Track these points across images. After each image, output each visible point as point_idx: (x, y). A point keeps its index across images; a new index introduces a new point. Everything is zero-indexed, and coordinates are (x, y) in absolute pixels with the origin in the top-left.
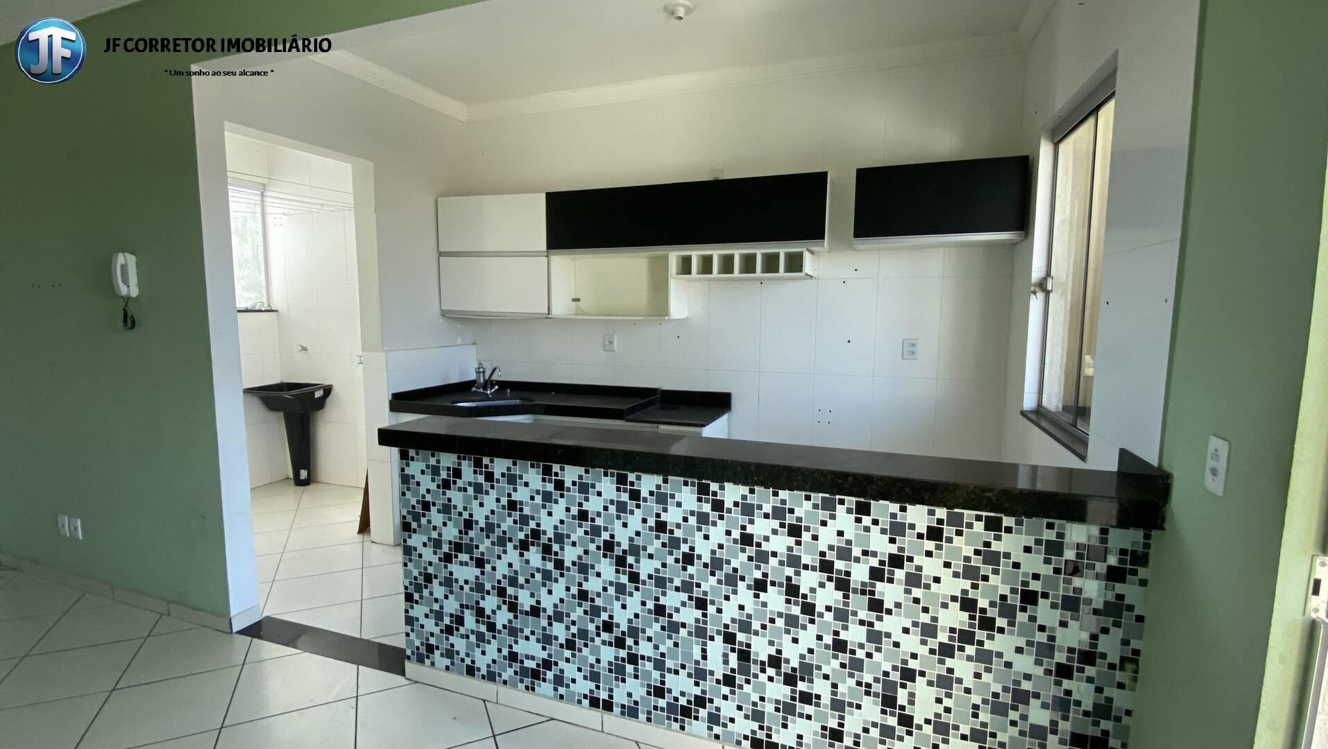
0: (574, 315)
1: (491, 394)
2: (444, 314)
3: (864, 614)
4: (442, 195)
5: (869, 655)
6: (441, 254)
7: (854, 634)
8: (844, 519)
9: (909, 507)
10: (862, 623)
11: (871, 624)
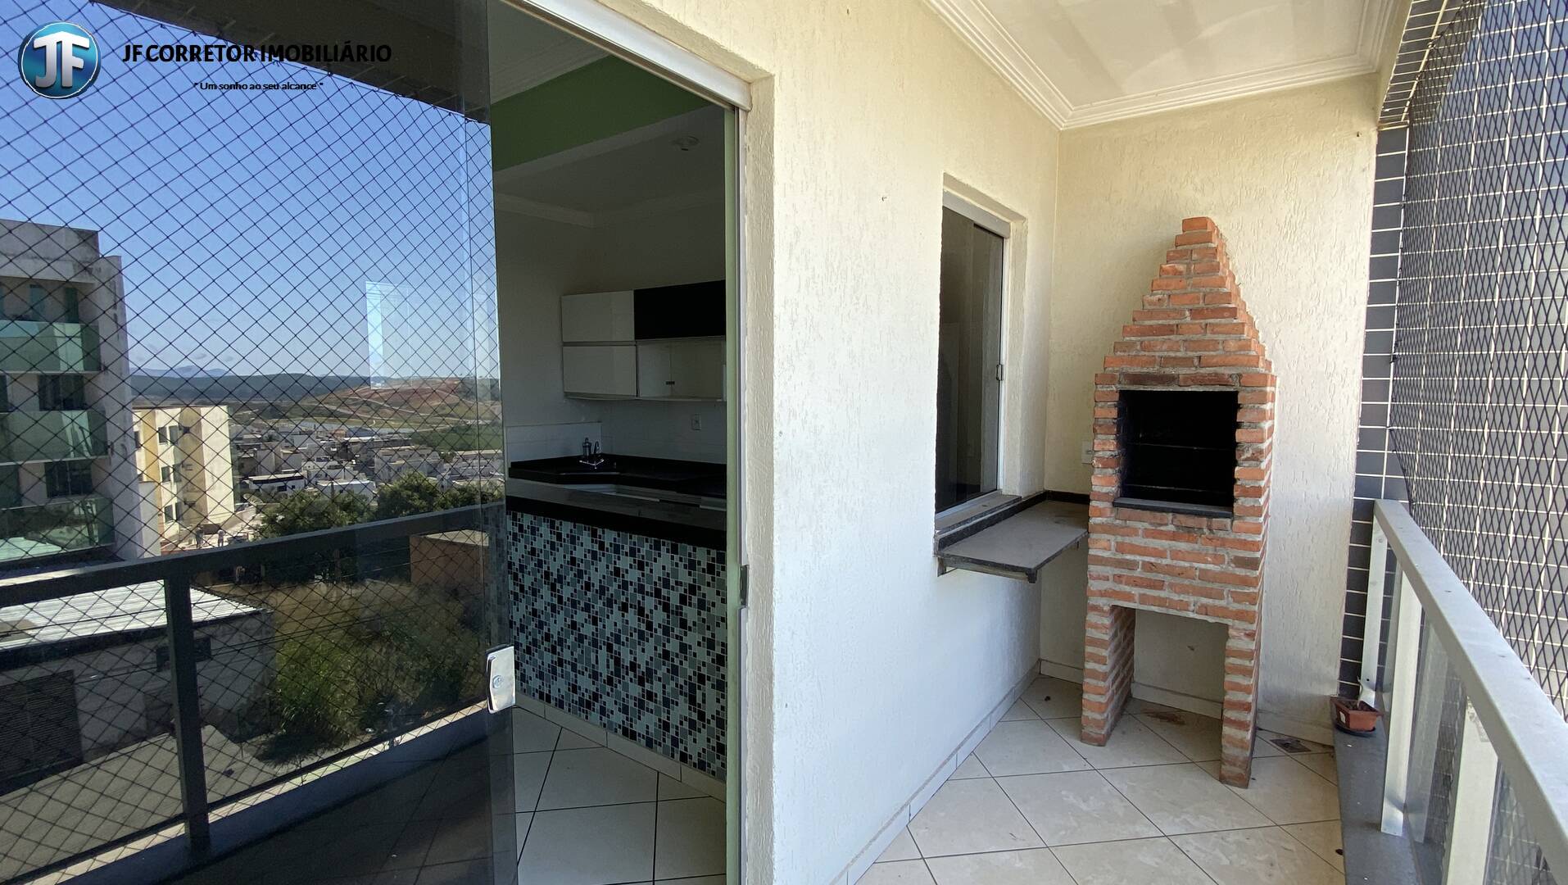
0: (668, 397)
1: (597, 466)
2: (567, 395)
3: (677, 631)
4: (565, 295)
5: (681, 663)
6: (565, 344)
7: (673, 646)
8: (665, 558)
9: (697, 549)
10: (677, 637)
11: (681, 639)
